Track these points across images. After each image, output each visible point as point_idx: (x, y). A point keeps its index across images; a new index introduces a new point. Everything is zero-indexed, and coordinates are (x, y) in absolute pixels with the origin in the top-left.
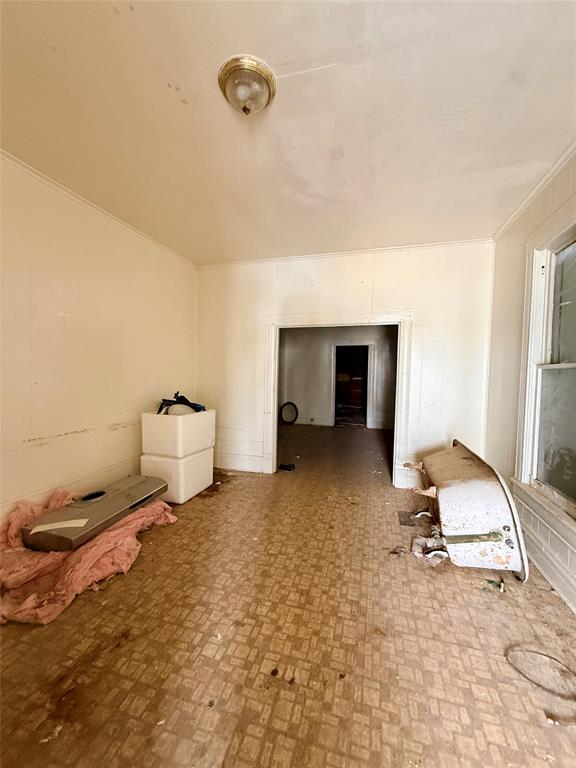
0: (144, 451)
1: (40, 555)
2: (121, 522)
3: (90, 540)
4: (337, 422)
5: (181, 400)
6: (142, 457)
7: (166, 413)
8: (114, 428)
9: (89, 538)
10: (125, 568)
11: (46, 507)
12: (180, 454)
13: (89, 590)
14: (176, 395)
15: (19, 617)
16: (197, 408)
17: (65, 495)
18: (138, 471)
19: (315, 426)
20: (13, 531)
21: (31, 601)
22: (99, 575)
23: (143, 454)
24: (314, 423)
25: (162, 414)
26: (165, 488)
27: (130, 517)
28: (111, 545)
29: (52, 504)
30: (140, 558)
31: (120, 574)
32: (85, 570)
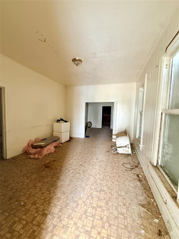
0: (54, 131)
1: (36, 149)
2: (51, 144)
3: (46, 147)
4: (102, 127)
5: (62, 120)
6: (54, 133)
7: (59, 122)
8: (47, 125)
9: (45, 146)
10: (53, 152)
11: (35, 141)
12: (62, 132)
13: (46, 155)
14: (61, 119)
15: (35, 157)
16: (66, 122)
17: (39, 139)
18: (52, 135)
19: (96, 128)
20: (30, 145)
21: (37, 155)
22: (48, 153)
23: (53, 132)
24: (96, 127)
25: (58, 123)
26: (59, 139)
27: (52, 144)
28: (50, 148)
29: (36, 141)
30: (55, 151)
31: (51, 153)
32: (45, 151)
